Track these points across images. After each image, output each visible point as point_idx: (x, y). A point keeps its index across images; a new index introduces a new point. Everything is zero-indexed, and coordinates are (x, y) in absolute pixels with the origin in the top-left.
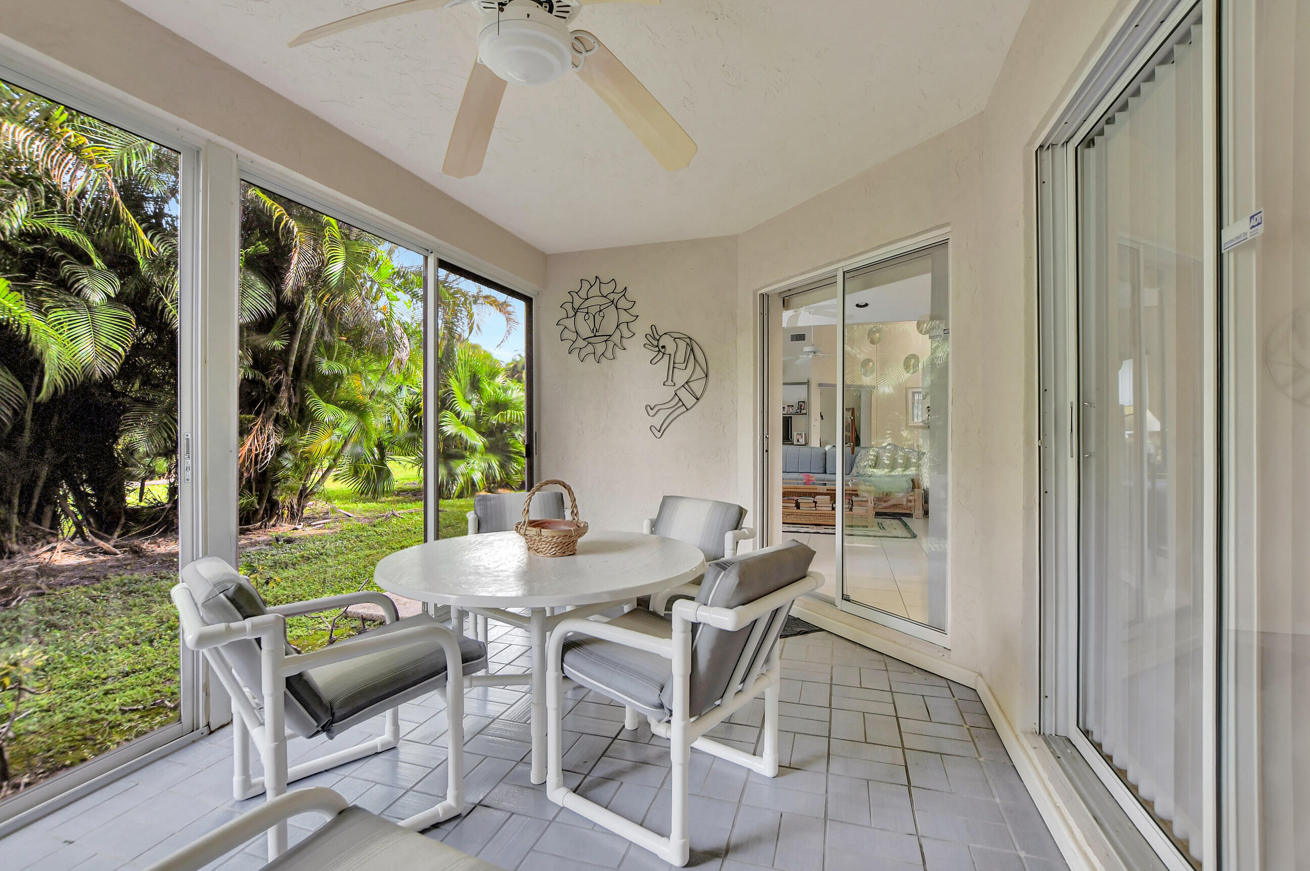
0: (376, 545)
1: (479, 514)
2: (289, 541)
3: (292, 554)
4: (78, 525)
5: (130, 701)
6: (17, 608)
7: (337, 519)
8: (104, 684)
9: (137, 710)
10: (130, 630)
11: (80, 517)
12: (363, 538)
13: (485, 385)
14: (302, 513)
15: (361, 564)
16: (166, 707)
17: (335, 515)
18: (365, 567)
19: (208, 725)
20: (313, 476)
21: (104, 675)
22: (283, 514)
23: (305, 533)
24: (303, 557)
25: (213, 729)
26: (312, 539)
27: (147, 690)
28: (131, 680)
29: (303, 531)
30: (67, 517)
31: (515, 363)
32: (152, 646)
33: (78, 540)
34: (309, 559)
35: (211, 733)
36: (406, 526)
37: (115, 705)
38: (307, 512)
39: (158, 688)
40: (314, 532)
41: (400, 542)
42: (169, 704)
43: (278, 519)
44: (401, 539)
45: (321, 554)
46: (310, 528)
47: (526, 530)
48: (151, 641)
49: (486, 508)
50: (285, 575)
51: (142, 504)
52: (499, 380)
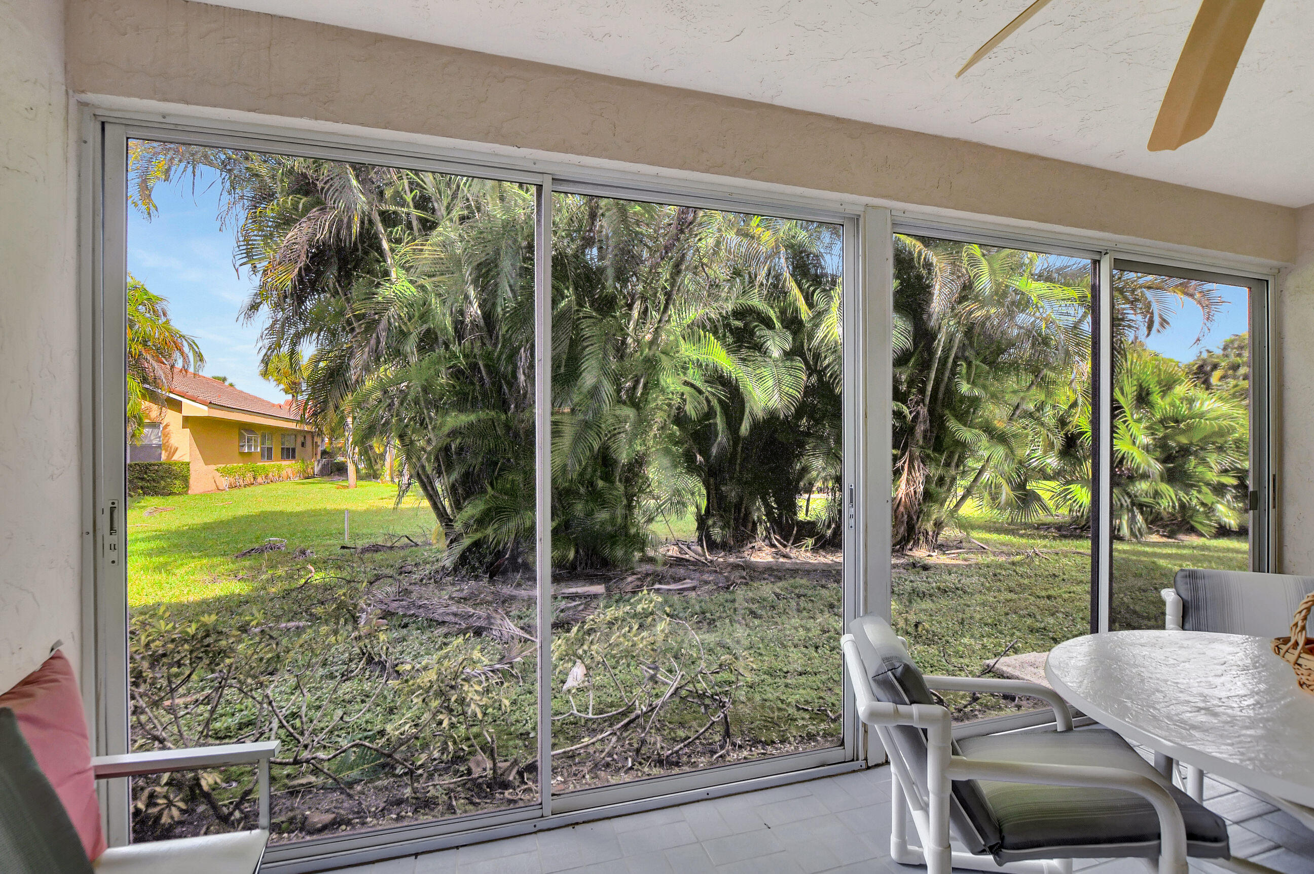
0: (1017, 589)
1: (1183, 596)
2: (926, 568)
3: (929, 583)
4: (766, 529)
5: (802, 700)
6: (733, 592)
7: (970, 551)
8: (785, 677)
9: (807, 710)
10: (802, 632)
11: (768, 524)
12: (1001, 578)
13: (1156, 398)
14: (936, 540)
15: (1001, 609)
16: (828, 716)
17: (968, 545)
18: (1007, 614)
19: (866, 759)
20: (947, 503)
21: (785, 670)
22: (919, 539)
23: (938, 562)
24: (939, 588)
25: (870, 765)
26: (949, 569)
27: (814, 694)
28: (803, 679)
29: (937, 558)
30: (761, 524)
31: (1200, 363)
32: (816, 651)
33: (767, 541)
34: (946, 592)
35: (868, 768)
36: (1052, 571)
37: (792, 700)
38: (941, 539)
39: (822, 694)
40: (948, 561)
41: (1046, 589)
42: (830, 714)
43: (914, 544)
44: (1048, 586)
45: (957, 589)
46: (945, 557)
47: (1299, 657)
48: (817, 648)
49: (1195, 589)
50: (923, 606)
51: (808, 519)
52: (1179, 390)
